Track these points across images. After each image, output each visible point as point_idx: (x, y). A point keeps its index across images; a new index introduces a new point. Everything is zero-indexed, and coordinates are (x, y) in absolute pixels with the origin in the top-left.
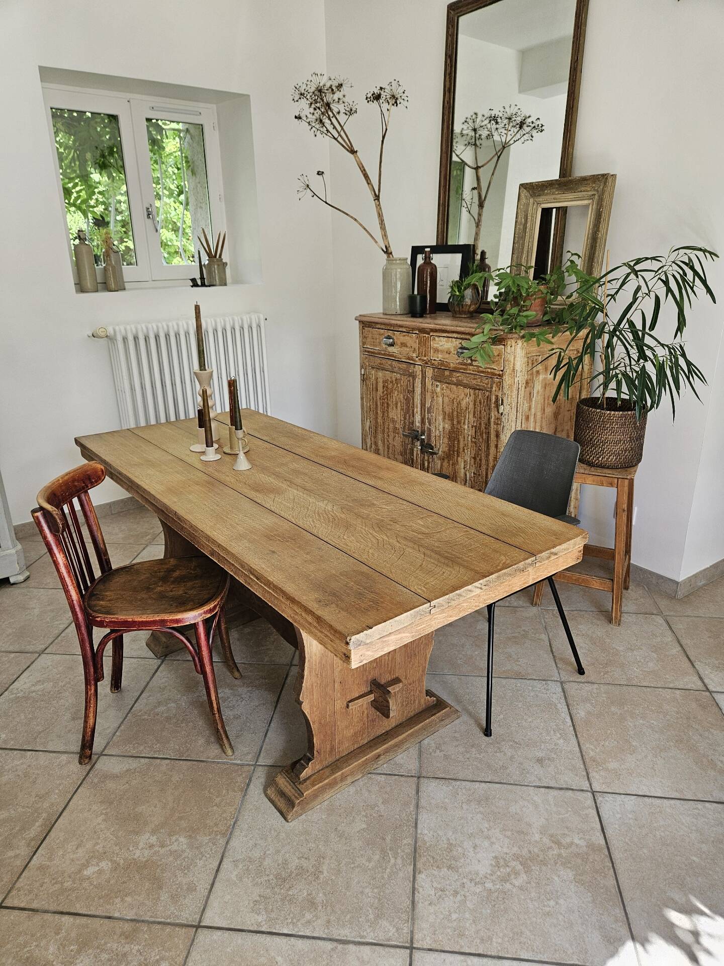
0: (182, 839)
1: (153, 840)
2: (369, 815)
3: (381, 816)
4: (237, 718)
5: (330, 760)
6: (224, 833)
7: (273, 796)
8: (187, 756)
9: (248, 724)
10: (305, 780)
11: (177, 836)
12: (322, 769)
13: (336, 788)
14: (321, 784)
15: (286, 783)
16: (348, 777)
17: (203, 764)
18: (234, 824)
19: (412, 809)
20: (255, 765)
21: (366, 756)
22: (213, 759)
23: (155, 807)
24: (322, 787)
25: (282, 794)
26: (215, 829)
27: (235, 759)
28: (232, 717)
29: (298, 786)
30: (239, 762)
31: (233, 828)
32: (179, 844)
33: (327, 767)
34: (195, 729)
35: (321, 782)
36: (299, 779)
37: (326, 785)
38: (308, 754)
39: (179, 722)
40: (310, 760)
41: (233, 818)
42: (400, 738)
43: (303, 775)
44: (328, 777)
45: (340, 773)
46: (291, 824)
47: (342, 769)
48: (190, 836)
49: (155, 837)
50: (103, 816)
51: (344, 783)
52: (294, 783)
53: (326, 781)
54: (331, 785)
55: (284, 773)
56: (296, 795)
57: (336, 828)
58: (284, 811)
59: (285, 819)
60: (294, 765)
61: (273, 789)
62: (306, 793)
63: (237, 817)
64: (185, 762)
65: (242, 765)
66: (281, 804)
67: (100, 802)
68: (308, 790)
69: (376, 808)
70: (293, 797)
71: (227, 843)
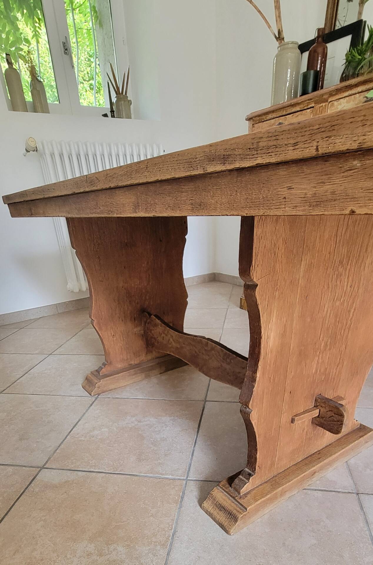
0: (120, 548)
1: (91, 548)
2: (316, 530)
3: (330, 531)
4: (164, 440)
5: (268, 476)
6: (163, 545)
7: (210, 509)
8: (121, 471)
9: (175, 445)
10: (246, 495)
11: (115, 545)
12: (261, 485)
13: (276, 503)
14: (263, 499)
15: (224, 497)
16: (287, 493)
17: (136, 478)
18: (173, 535)
19: (362, 525)
20: (187, 480)
21: (304, 473)
22: (145, 474)
23: (92, 516)
24: (264, 501)
25: (221, 508)
26: (154, 539)
27: (167, 474)
28: (159, 440)
29: (239, 501)
30: (170, 477)
31: (173, 538)
32: (117, 553)
33: (266, 482)
34: (126, 449)
35: (263, 497)
36: (239, 493)
37: (268, 499)
38: (247, 469)
39: (112, 443)
40: (250, 475)
41: (171, 529)
42: (334, 456)
43: (243, 491)
44: (269, 492)
45: (280, 489)
46: (233, 537)
47: (283, 485)
48: (128, 545)
49: (93, 545)
50: (42, 522)
51: (282, 498)
52: (234, 498)
53: (268, 496)
54: (271, 500)
55: (221, 487)
56: (238, 509)
57: (284, 544)
58: (225, 524)
59: (227, 532)
60: (231, 480)
61: (210, 502)
62: (250, 507)
63: (175, 528)
64: (119, 476)
65: (174, 479)
66: (222, 517)
67: (40, 509)
68: (251, 505)
69: (322, 523)
70: (235, 512)
71: (168, 554)
